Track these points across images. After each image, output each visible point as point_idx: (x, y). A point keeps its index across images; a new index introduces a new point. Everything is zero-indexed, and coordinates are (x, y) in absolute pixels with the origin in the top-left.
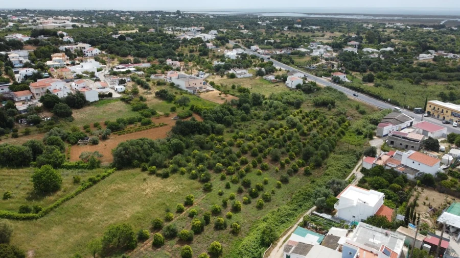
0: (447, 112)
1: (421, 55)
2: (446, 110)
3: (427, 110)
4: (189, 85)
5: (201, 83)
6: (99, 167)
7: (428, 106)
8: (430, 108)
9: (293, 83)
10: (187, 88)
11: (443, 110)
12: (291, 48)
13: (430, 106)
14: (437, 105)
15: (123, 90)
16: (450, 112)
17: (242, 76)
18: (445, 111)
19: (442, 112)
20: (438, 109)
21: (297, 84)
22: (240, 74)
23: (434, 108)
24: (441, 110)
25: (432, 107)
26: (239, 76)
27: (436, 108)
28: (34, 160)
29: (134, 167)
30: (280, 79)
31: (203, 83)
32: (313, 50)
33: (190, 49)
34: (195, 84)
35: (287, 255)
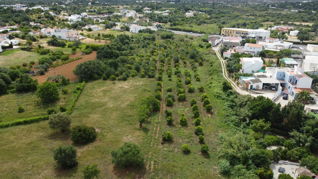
0: (233, 32)
1: (187, 14)
3: (222, 34)
4: (69, 36)
6: (69, 84)
7: (222, 31)
8: (224, 32)
9: (136, 30)
11: (231, 32)
12: (109, 14)
13: (223, 31)
14: (227, 30)
15: (17, 43)
16: (235, 32)
17: (96, 29)
18: (232, 32)
19: (231, 33)
20: (228, 31)
21: (139, 30)
22: (94, 28)
23: (226, 31)
24: (230, 32)
25: (225, 31)
26: (94, 30)
27: (227, 31)
28: (9, 88)
29: (96, 79)
30: (124, 29)
31: (76, 34)
32: (126, 13)
33: (37, 16)
34: (72, 35)
35: (251, 85)
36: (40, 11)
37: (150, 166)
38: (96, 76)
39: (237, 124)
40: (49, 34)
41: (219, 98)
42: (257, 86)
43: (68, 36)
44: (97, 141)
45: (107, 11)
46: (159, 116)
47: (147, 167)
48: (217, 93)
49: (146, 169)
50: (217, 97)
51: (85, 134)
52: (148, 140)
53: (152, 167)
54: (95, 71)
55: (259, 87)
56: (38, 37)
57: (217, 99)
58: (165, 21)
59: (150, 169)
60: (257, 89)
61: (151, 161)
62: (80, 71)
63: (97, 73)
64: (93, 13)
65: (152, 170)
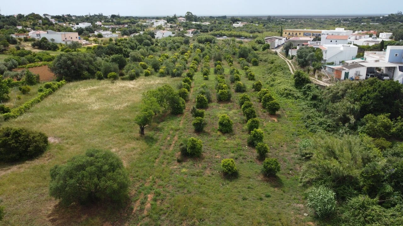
0: (300, 34)
1: (234, 25)
2: (299, 33)
4: (66, 39)
5: (76, 38)
6: (39, 83)
8: (286, 35)
9: (163, 35)
10: (64, 41)
11: (296, 33)
12: (131, 24)
13: (286, 33)
14: (291, 31)
16: (302, 34)
17: (109, 36)
20: (293, 33)
21: (168, 36)
22: (106, 34)
24: (295, 34)
25: (288, 33)
26: (106, 36)
27: (291, 34)
29: (85, 78)
31: (78, 38)
32: (153, 23)
33: (31, 23)
34: (71, 38)
35: (346, 73)
36: (37, 18)
37: (143, 203)
38: (86, 73)
39: (330, 129)
40: (39, 37)
41: (290, 97)
42: (356, 74)
43: (64, 39)
44: (45, 157)
45: (129, 21)
46: (180, 121)
47: (136, 207)
48: (286, 90)
49: (132, 209)
50: (285, 97)
51: (16, 142)
52: (150, 156)
53: (148, 206)
54: (84, 66)
55: (359, 75)
56: (21, 40)
57: (285, 98)
58: (205, 29)
59: (142, 210)
60: (357, 78)
61: (149, 193)
62: (58, 64)
63: (88, 70)
64: (110, 23)
65: (145, 213)
